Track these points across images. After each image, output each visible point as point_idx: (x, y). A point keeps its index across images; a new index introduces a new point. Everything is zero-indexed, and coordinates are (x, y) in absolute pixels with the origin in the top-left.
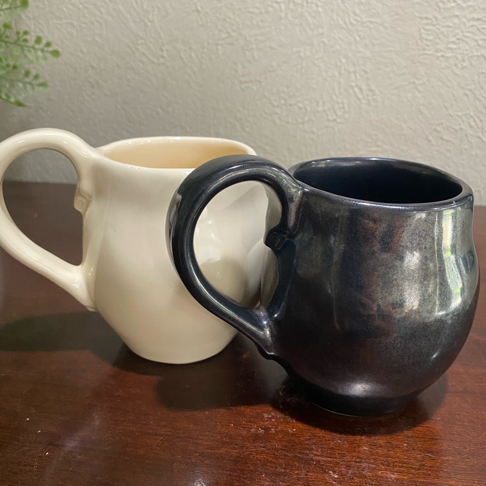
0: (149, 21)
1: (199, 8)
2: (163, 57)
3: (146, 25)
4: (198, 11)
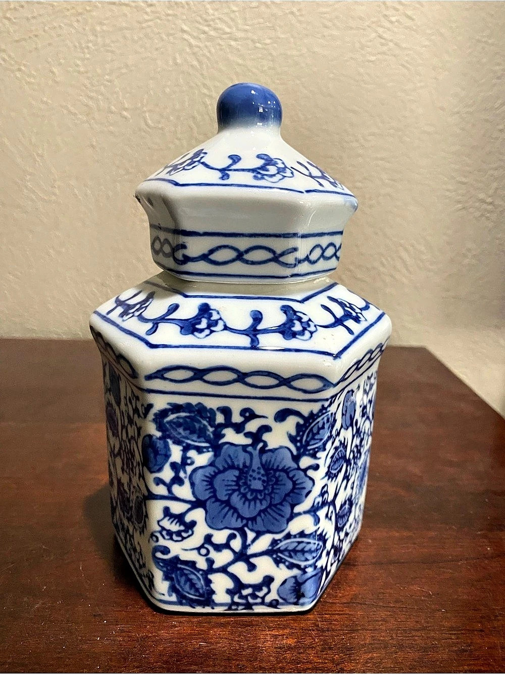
0: (38, 155)
1: (94, 144)
2: (55, 194)
3: (35, 160)
4: (92, 146)
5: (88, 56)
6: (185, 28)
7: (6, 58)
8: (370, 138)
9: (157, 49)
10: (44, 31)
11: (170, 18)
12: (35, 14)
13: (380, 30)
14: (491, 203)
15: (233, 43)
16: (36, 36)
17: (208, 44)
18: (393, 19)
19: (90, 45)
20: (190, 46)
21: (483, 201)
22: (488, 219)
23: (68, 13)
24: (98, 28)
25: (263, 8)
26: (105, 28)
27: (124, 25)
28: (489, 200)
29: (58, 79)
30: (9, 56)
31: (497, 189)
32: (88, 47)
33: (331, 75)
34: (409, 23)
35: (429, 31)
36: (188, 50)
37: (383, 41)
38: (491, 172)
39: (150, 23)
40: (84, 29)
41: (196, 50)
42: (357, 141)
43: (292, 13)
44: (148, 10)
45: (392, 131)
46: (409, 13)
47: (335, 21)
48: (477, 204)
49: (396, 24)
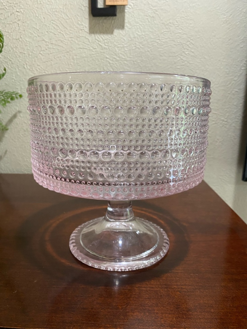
5: (71, 67)
6: (107, 56)
7: (40, 68)
9: (97, 65)
10: (55, 58)
11: (102, 53)
12: (52, 52)
13: (182, 57)
14: (226, 121)
15: (126, 62)
16: (51, 60)
17: (116, 62)
18: (187, 53)
19: (72, 63)
20: (110, 63)
21: (223, 121)
22: (225, 127)
23: (64, 52)
24: (75, 57)
25: (137, 49)
26: (77, 57)
27: (85, 56)
28: (226, 120)
30: (41, 68)
31: (228, 116)
32: (71, 64)
34: (192, 54)
35: (200, 57)
36: (109, 65)
37: (183, 61)
38: (226, 109)
39: (95, 55)
40: (70, 58)
41: (112, 65)
43: (148, 51)
44: (94, 50)
46: (193, 51)
47: (165, 54)
48: (221, 122)
49: (188, 55)
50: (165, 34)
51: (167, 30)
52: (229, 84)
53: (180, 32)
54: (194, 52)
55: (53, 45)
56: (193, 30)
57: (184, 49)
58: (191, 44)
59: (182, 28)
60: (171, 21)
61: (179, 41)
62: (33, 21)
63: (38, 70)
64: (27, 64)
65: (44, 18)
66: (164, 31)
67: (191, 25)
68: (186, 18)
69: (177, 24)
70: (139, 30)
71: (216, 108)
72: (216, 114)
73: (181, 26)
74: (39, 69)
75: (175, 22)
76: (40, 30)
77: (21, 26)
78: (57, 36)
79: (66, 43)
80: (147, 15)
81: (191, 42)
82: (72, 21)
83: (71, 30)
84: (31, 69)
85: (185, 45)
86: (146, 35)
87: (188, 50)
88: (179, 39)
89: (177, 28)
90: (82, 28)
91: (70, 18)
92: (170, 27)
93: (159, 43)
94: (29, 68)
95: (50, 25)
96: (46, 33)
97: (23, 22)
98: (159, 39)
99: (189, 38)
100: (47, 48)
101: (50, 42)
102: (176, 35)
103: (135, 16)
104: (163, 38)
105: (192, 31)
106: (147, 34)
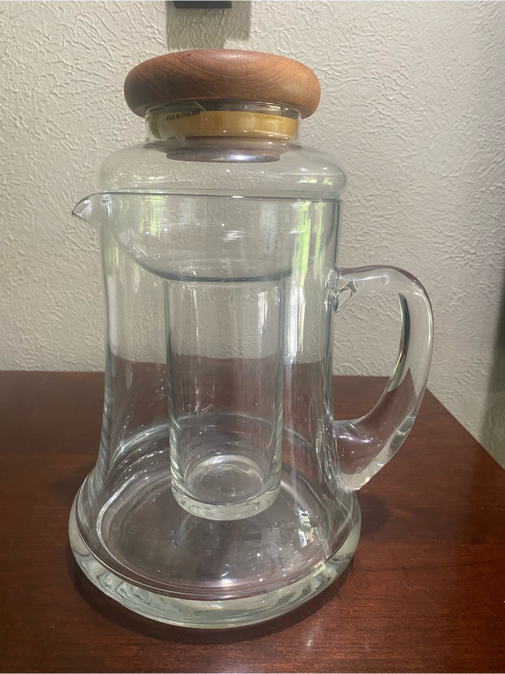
5: (125, 127)
7: (53, 128)
8: (369, 198)
10: (87, 105)
12: (79, 91)
13: (380, 107)
14: (474, 254)
18: (391, 98)
19: (127, 117)
21: (467, 252)
22: (471, 266)
23: (108, 90)
28: (473, 251)
29: (98, 146)
31: (479, 241)
33: (337, 145)
35: (422, 108)
37: (382, 116)
38: (474, 227)
42: (359, 201)
45: (389, 193)
46: (405, 93)
47: (341, 99)
48: (463, 255)
49: (394, 102)
50: (342, 53)
51: (347, 44)
52: (484, 170)
53: (378, 48)
54: (409, 96)
55: (83, 73)
56: (407, 45)
57: (386, 88)
58: (402, 77)
59: (383, 40)
60: (357, 23)
61: (373, 71)
62: (35, 15)
63: (49, 132)
64: (21, 118)
65: (60, 8)
66: (341, 46)
67: (403, 33)
68: (391, 15)
69: (372, 30)
70: (284, 42)
71: (452, 224)
72: (451, 236)
73: (380, 36)
74: (51, 130)
75: (368, 24)
76: (50, 38)
77: (5, 26)
78: (92, 51)
79: (113, 70)
80: (303, 7)
81: (401, 72)
82: (126, 16)
83: (124, 39)
84: (32, 130)
85: (388, 78)
86: (299, 55)
87: (395, 90)
88: (374, 66)
89: (371, 38)
90: (150, 35)
91: (122, 9)
92: (354, 36)
93: (329, 74)
94: (26, 126)
95: (74, 25)
96: (66, 44)
97: (11, 18)
98: (330, 65)
99: (397, 62)
100: (69, 81)
101: (74, 66)
102: (369, 55)
103: (274, 8)
104: (337, 63)
105: (406, 47)
106: (301, 52)
